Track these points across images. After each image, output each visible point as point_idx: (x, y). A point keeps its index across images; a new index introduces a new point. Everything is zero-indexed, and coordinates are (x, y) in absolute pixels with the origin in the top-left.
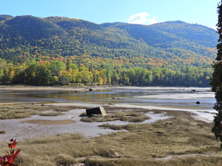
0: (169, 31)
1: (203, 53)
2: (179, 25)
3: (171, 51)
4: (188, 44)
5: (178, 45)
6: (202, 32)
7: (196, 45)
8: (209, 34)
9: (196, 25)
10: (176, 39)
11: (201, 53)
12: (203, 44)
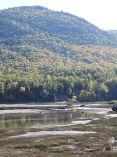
0: (21, 20)
1: (64, 53)
2: (37, 12)
3: (18, 50)
4: (45, 39)
5: (31, 42)
6: (67, 24)
7: (58, 42)
8: (76, 26)
9: (62, 13)
10: (28, 33)
11: (62, 52)
12: (68, 39)
